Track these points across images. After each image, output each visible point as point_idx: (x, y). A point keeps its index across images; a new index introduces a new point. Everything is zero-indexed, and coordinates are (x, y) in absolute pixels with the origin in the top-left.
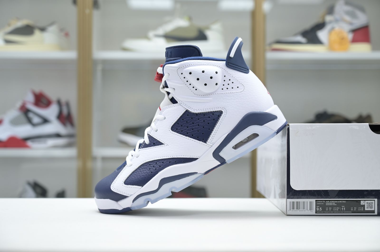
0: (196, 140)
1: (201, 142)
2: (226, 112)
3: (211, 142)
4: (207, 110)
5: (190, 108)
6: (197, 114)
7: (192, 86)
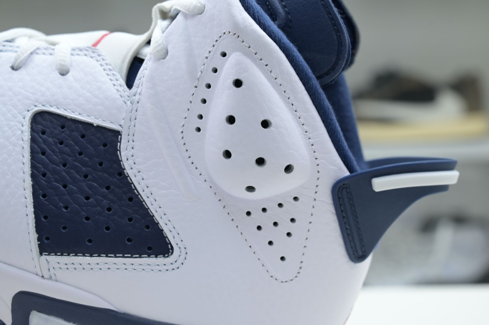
0: (32, 216)
1: (34, 236)
2: (175, 266)
3: (51, 269)
4: (151, 199)
5: (131, 141)
6: (121, 173)
7: (201, 109)
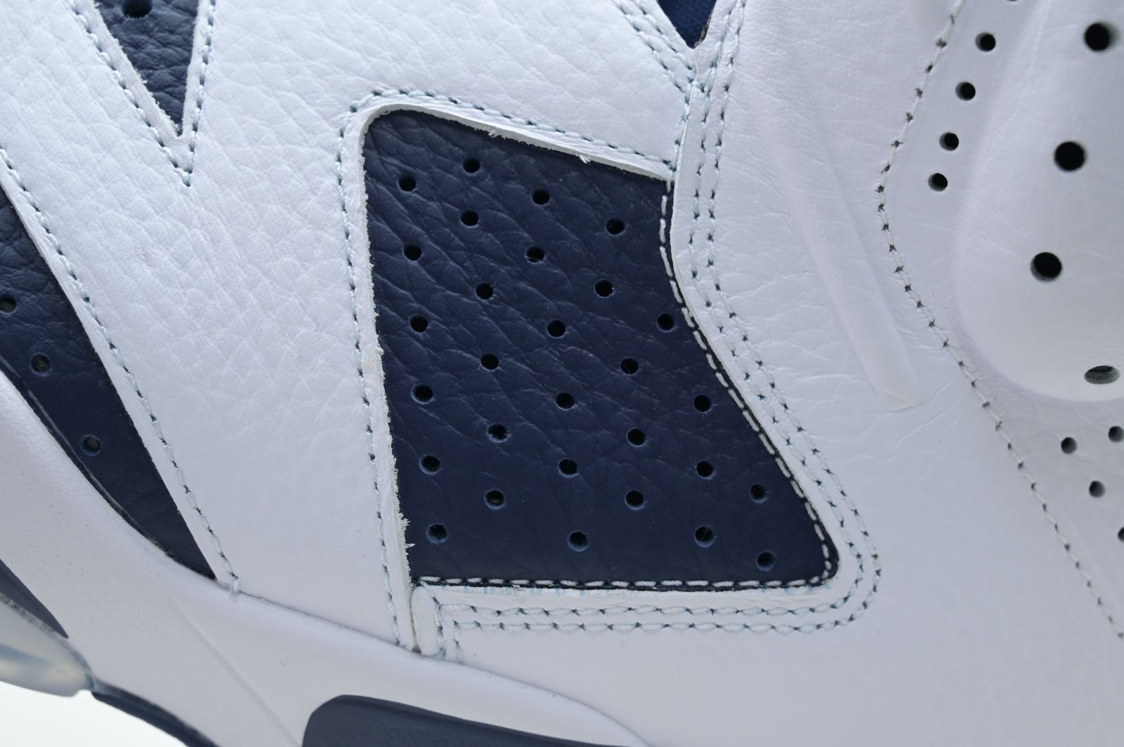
0: (387, 461)
1: (396, 525)
2: (842, 613)
3: (449, 629)
5: (704, 215)
6: (672, 318)
7: (956, 116)
